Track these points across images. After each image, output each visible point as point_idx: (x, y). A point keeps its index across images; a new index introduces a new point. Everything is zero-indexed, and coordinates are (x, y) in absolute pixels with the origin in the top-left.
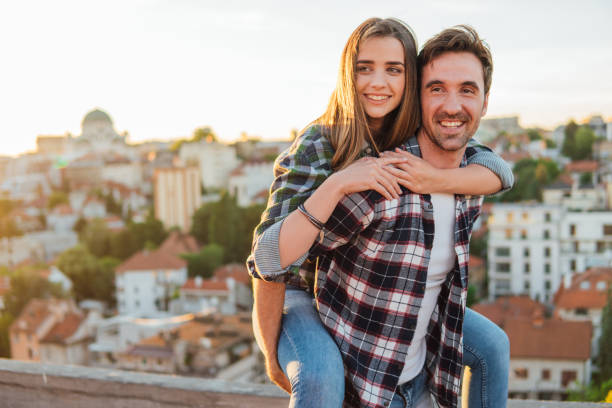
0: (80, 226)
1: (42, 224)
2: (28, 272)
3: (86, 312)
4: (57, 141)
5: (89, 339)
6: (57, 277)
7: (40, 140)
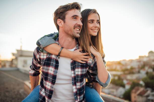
0: (147, 73)
1: (139, 72)
2: (136, 81)
3: (147, 91)
4: (143, 57)
5: (148, 96)
6: (141, 83)
7: (140, 57)
